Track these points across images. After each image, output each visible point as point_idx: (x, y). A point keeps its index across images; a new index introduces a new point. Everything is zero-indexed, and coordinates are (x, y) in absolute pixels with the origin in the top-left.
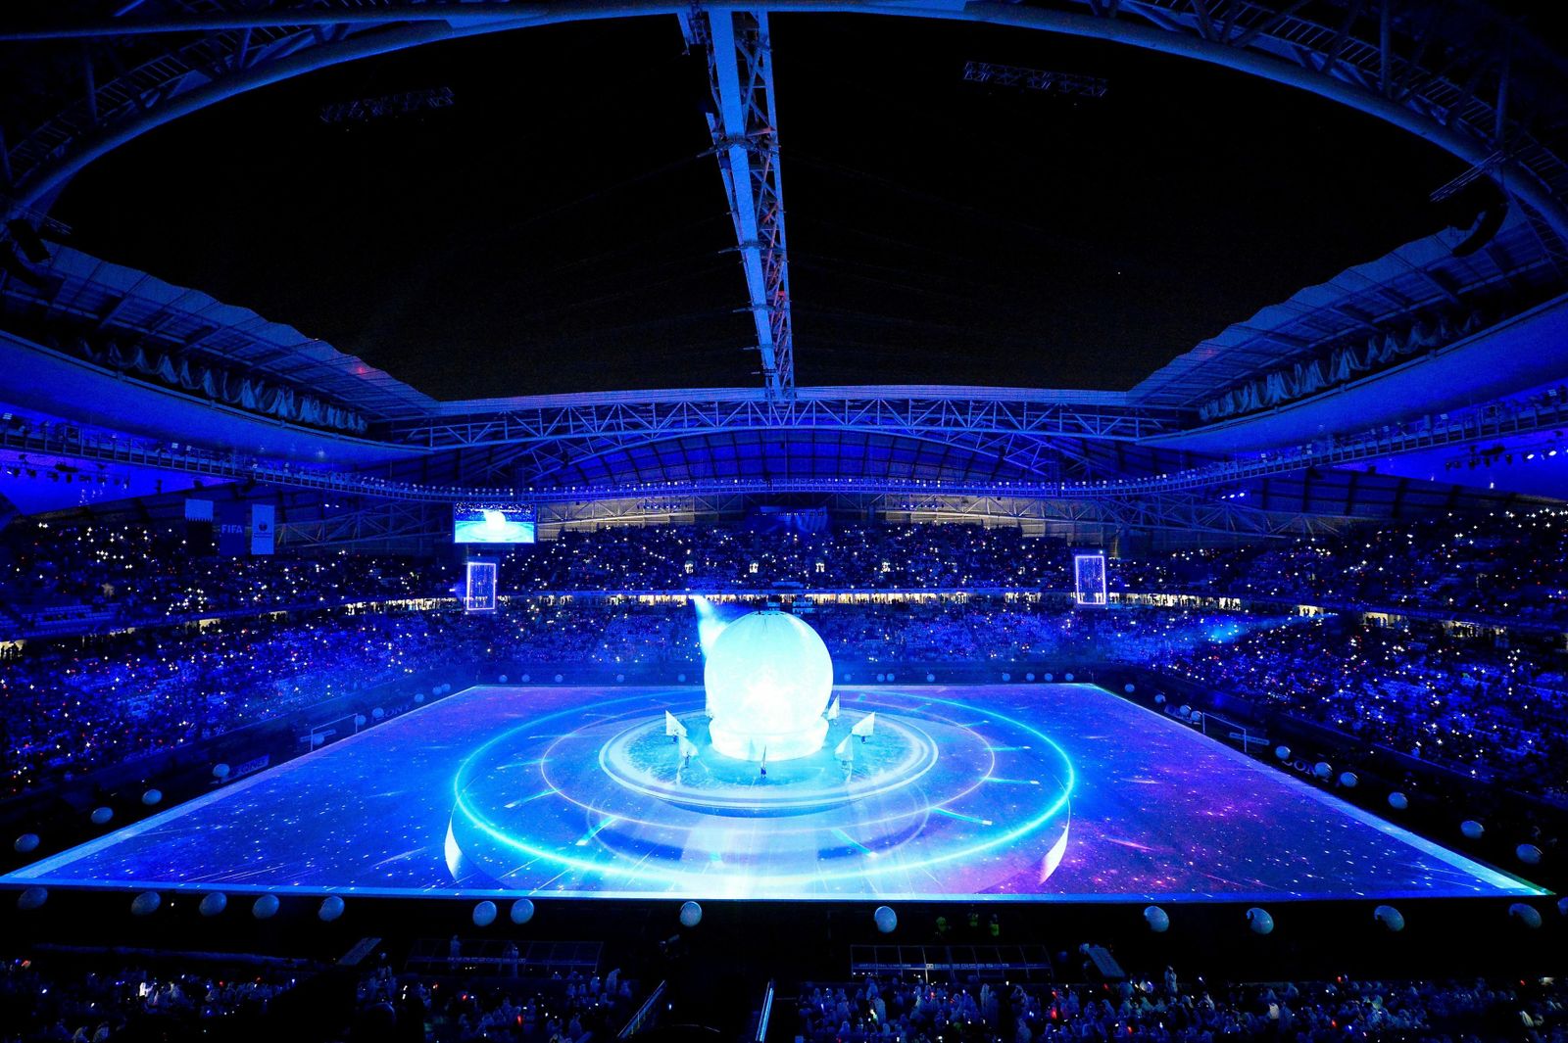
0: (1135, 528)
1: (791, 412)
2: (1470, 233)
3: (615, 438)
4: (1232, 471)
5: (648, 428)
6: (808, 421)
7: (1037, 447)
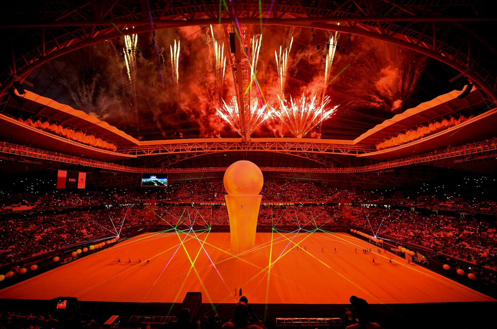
0: (356, 183)
1: (249, 146)
2: (462, 92)
3: (194, 153)
4: (387, 165)
5: (205, 150)
6: (254, 148)
7: (326, 157)
